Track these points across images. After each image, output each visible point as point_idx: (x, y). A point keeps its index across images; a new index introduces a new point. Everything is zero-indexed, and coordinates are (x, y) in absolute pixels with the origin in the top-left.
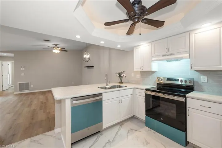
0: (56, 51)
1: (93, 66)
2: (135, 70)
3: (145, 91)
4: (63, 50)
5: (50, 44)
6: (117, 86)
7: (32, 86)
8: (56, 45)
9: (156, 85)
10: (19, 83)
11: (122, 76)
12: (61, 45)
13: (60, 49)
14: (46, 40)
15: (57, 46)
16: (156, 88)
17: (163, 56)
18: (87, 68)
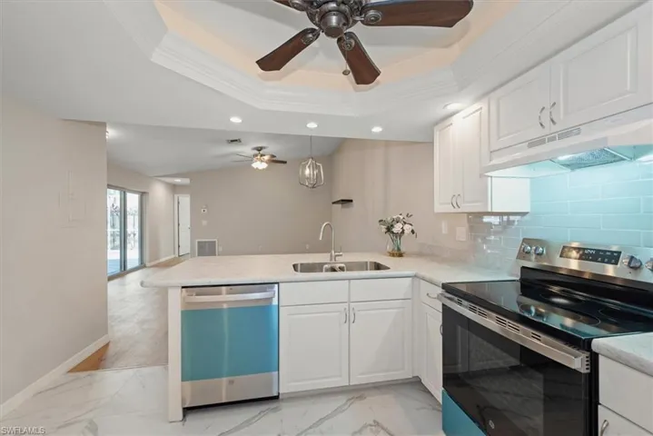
0: (260, 165)
1: (351, 201)
2: (438, 208)
3: (440, 290)
4: (274, 161)
5: (246, 150)
6: (367, 262)
7: (221, 249)
8: (259, 149)
9: (519, 274)
10: (199, 242)
11: (395, 230)
12: (272, 148)
13: (266, 158)
14: (232, 141)
15: (261, 152)
16: (519, 284)
17: (532, 144)
18: (339, 206)
